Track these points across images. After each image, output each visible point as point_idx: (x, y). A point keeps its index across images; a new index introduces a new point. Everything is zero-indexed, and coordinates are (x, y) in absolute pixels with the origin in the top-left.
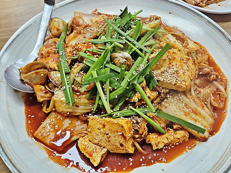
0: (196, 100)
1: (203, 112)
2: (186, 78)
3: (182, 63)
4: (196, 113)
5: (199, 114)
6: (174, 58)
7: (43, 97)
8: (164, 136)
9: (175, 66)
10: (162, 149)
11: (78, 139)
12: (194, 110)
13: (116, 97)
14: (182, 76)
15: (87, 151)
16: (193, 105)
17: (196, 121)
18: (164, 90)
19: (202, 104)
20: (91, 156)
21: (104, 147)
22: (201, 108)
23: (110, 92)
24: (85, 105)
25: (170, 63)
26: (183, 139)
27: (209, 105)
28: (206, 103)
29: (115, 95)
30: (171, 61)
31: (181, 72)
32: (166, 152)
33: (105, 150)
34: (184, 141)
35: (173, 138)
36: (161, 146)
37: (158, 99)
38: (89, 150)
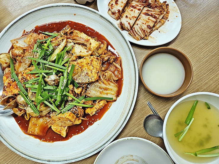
0: (104, 82)
1: (110, 87)
2: (94, 74)
3: (88, 66)
4: (106, 89)
5: (108, 89)
6: (83, 66)
7: (21, 113)
8: (94, 108)
9: (85, 70)
10: (95, 114)
11: (51, 126)
12: (105, 88)
13: (59, 103)
14: (91, 75)
15: (58, 131)
16: (103, 86)
17: (107, 94)
18: (85, 85)
19: (108, 83)
20: (61, 133)
21: (65, 126)
22: (109, 85)
23: (54, 102)
24: (45, 110)
25: (82, 69)
26: (104, 105)
27: (113, 81)
28: (111, 80)
29: (57, 103)
30: (82, 68)
31: (90, 73)
32: (97, 115)
33: (66, 127)
34: (105, 105)
35: (99, 107)
36: (94, 113)
37: (84, 90)
38: (58, 130)
